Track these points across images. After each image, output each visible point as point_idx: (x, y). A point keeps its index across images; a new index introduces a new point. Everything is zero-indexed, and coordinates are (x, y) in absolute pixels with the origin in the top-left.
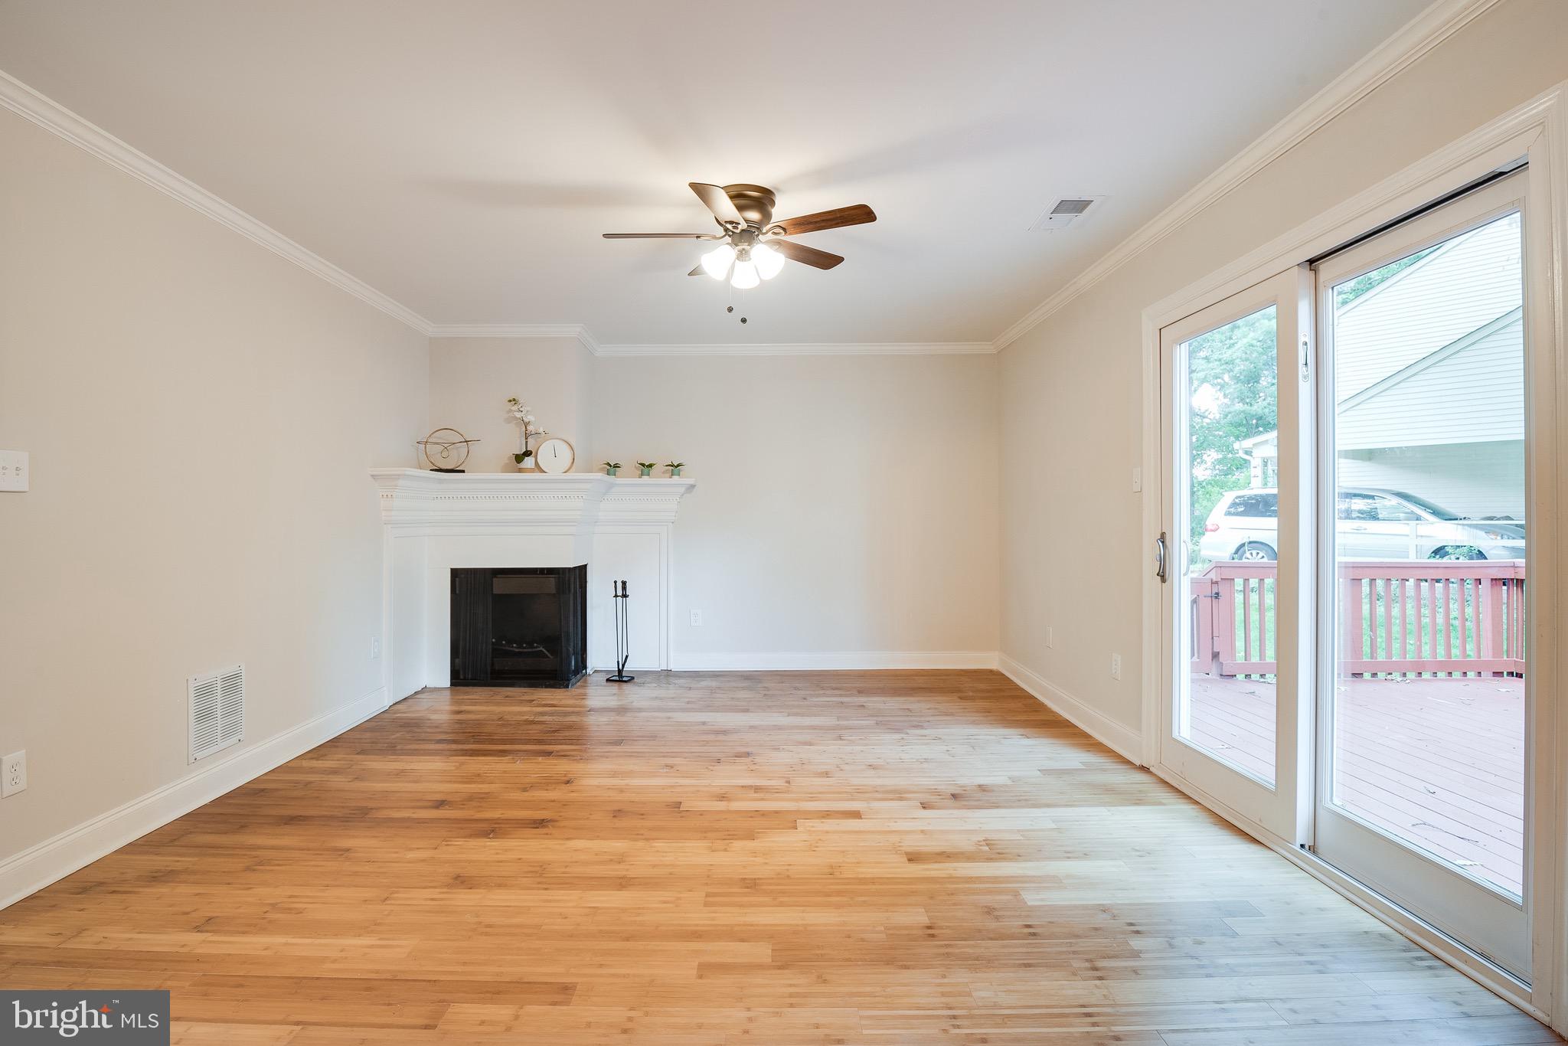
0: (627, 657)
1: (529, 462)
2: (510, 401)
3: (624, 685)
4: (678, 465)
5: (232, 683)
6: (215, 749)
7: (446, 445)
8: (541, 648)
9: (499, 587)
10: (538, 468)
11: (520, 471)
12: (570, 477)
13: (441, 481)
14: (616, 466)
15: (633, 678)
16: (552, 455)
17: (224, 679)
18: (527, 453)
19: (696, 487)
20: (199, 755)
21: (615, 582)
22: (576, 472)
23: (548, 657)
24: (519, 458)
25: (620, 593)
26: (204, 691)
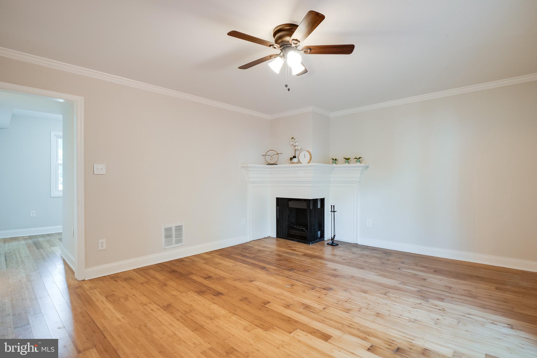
0: (334, 236)
1: (295, 160)
2: (292, 138)
3: (334, 247)
4: (360, 158)
5: (179, 229)
6: (173, 246)
7: (272, 156)
8: (304, 229)
9: (291, 205)
10: (299, 162)
11: (293, 163)
12: (310, 165)
13: (271, 168)
14: (336, 160)
15: (338, 245)
16: (303, 157)
17: (176, 227)
18: (295, 157)
19: (369, 167)
20: (166, 247)
21: (332, 206)
22: (312, 163)
23: (306, 232)
24: (291, 159)
25: (333, 210)
26: (168, 230)
